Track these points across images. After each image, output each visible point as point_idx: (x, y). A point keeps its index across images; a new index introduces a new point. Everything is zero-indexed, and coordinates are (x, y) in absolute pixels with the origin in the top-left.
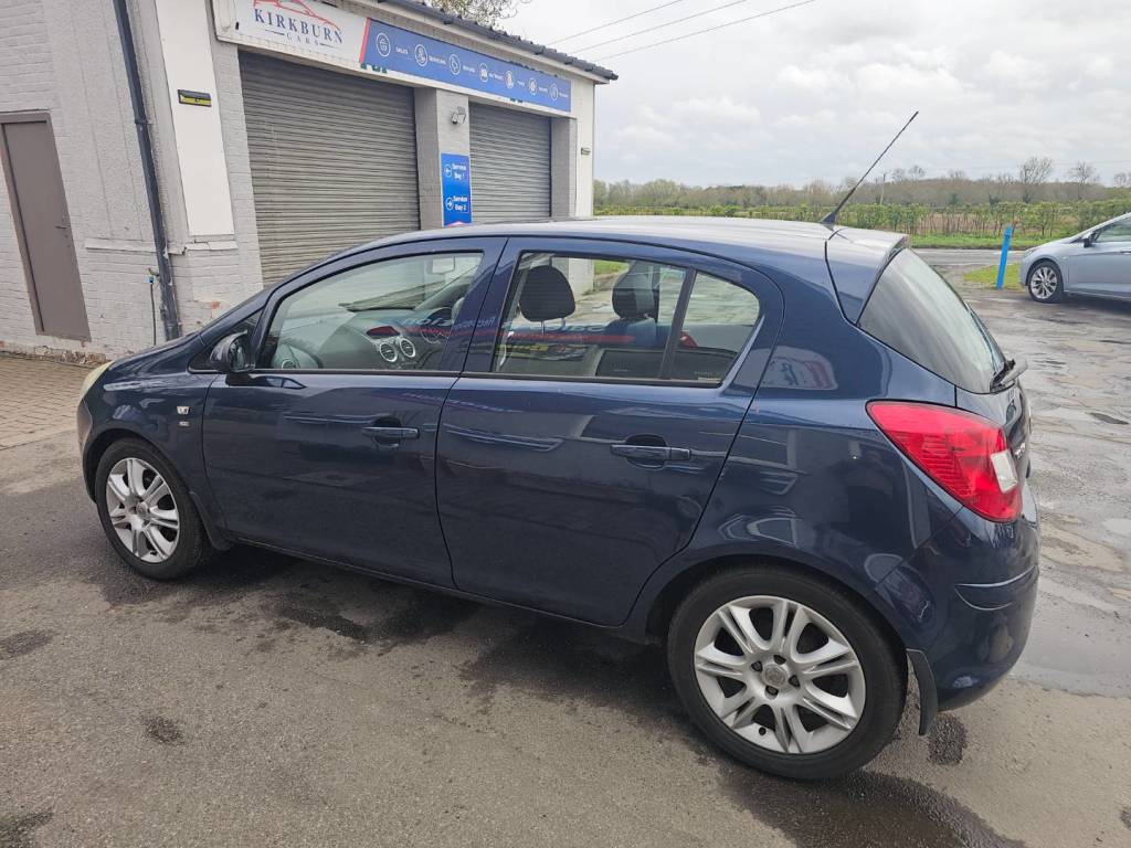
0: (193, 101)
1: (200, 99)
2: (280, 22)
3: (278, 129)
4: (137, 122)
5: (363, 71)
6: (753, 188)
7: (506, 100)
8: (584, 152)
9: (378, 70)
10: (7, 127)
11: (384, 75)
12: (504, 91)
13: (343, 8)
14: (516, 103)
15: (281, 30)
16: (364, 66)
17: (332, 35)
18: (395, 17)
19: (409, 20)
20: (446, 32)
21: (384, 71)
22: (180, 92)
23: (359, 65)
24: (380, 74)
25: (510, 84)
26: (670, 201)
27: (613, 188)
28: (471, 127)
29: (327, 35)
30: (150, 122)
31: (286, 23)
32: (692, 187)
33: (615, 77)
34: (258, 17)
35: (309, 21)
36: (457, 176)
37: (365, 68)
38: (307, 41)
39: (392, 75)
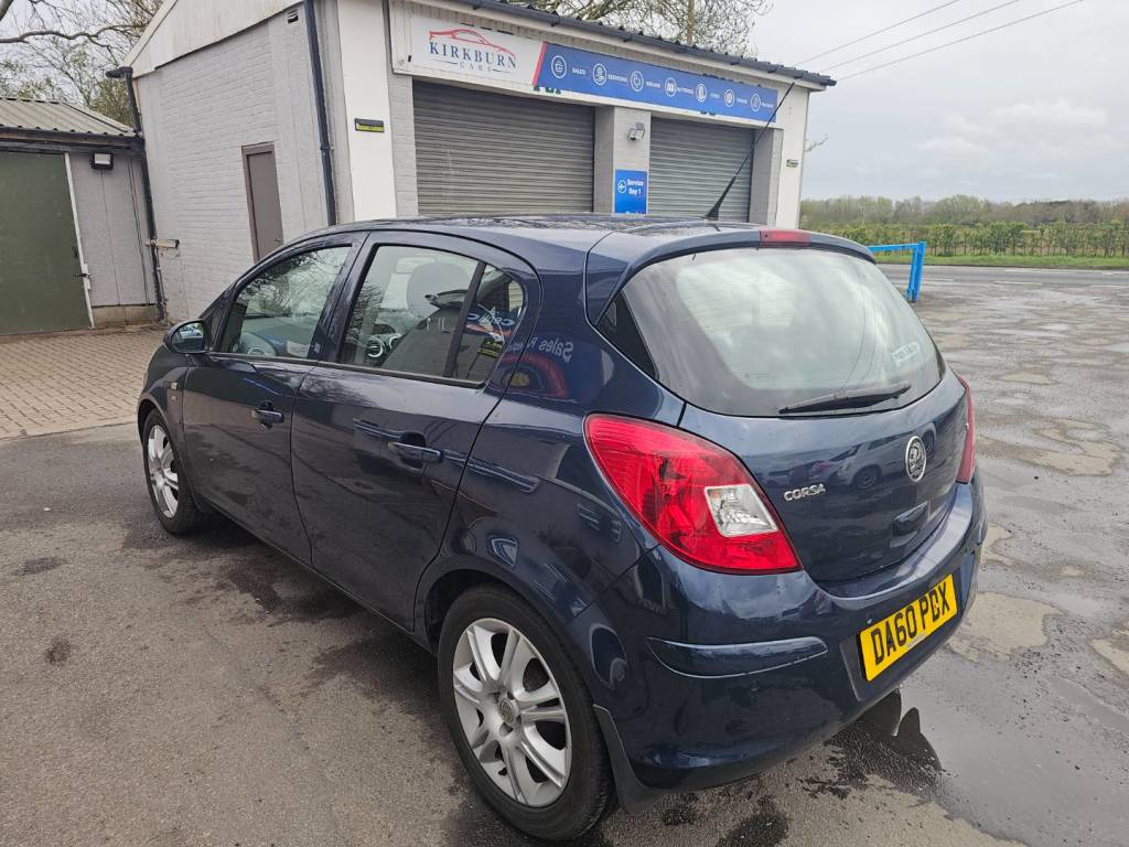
0: (367, 128)
1: (372, 126)
2: (454, 52)
3: (453, 151)
4: (321, 149)
5: (536, 93)
6: (1080, 203)
7: (696, 114)
8: (791, 163)
9: (552, 91)
10: (251, 158)
11: (559, 96)
12: (695, 105)
13: (519, 36)
14: (707, 116)
15: (454, 60)
16: (537, 88)
17: (506, 61)
18: (573, 39)
19: (588, 41)
20: (628, 50)
21: (558, 92)
22: (356, 121)
23: (532, 88)
24: (554, 95)
25: (701, 97)
26: (970, 218)
27: (901, 206)
28: (652, 142)
29: (500, 62)
30: (332, 148)
31: (461, 53)
32: (998, 202)
33: (833, 83)
34: (433, 49)
35: (483, 49)
36: (632, 191)
37: (538, 90)
38: (480, 67)
39: (568, 95)
